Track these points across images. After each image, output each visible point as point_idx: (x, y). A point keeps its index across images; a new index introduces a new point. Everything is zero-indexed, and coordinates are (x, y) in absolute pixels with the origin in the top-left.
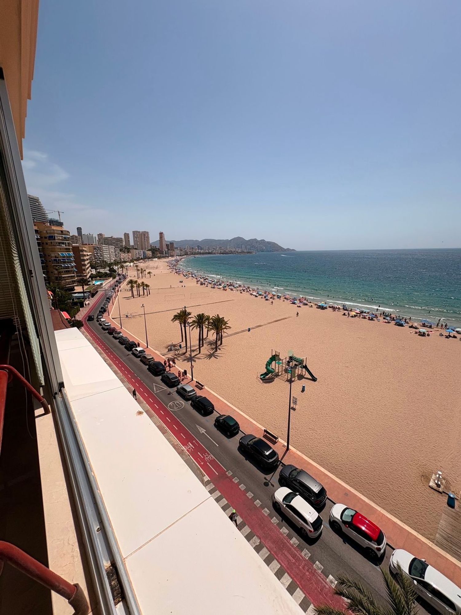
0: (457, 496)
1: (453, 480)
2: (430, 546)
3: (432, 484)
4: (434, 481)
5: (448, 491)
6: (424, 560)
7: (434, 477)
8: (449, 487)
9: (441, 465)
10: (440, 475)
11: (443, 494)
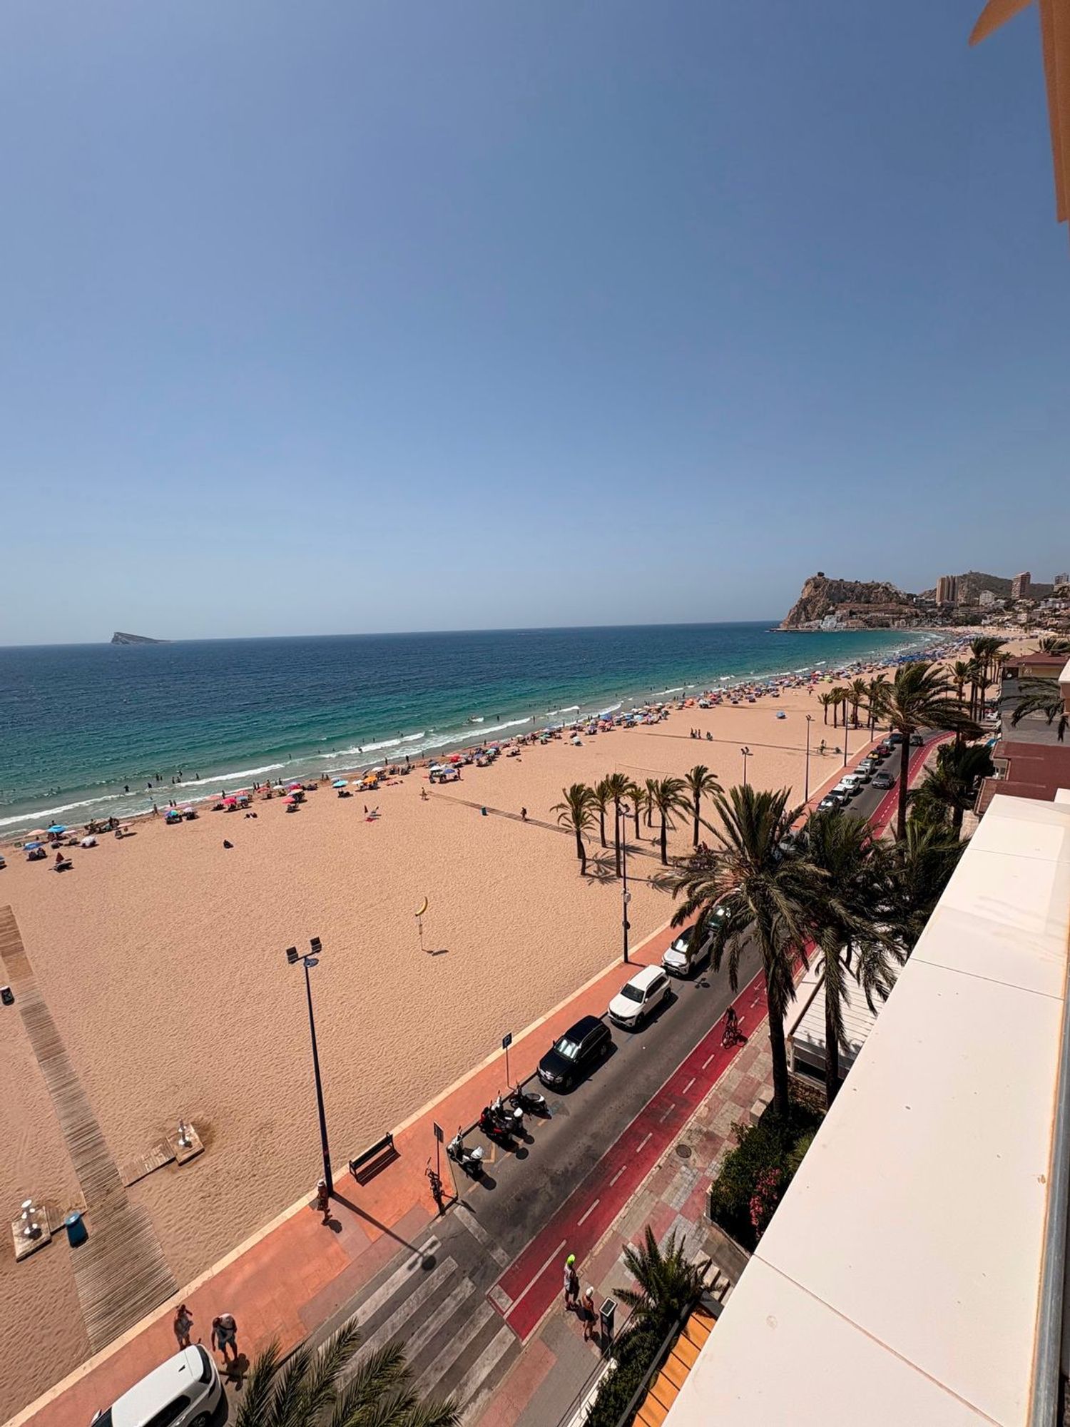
0: (81, 1208)
1: (57, 1186)
2: (89, 1370)
3: (21, 1247)
4: (22, 1235)
5: (60, 1222)
6: (96, 1416)
7: (16, 1229)
8: (57, 1209)
9: (18, 1187)
10: (27, 1209)
11: (54, 1237)
